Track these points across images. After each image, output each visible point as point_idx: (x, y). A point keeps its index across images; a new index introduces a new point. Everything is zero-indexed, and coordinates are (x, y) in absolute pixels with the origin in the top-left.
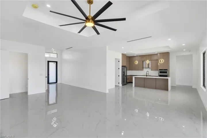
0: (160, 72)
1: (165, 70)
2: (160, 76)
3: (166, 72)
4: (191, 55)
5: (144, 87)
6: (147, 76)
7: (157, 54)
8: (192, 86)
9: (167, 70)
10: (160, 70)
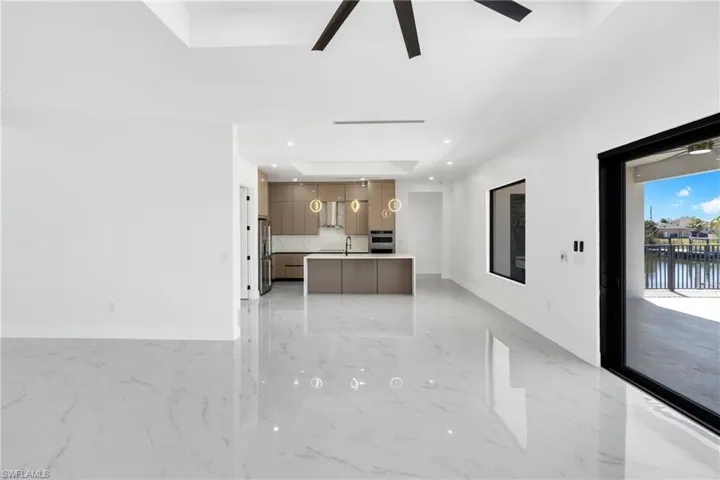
0: (375, 240)
1: (386, 232)
2: (374, 251)
3: (390, 240)
4: (439, 195)
5: (342, 293)
6: (347, 253)
7: (366, 182)
8: (440, 275)
9: (391, 232)
10: (373, 232)
